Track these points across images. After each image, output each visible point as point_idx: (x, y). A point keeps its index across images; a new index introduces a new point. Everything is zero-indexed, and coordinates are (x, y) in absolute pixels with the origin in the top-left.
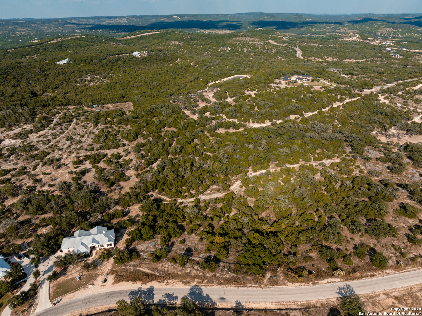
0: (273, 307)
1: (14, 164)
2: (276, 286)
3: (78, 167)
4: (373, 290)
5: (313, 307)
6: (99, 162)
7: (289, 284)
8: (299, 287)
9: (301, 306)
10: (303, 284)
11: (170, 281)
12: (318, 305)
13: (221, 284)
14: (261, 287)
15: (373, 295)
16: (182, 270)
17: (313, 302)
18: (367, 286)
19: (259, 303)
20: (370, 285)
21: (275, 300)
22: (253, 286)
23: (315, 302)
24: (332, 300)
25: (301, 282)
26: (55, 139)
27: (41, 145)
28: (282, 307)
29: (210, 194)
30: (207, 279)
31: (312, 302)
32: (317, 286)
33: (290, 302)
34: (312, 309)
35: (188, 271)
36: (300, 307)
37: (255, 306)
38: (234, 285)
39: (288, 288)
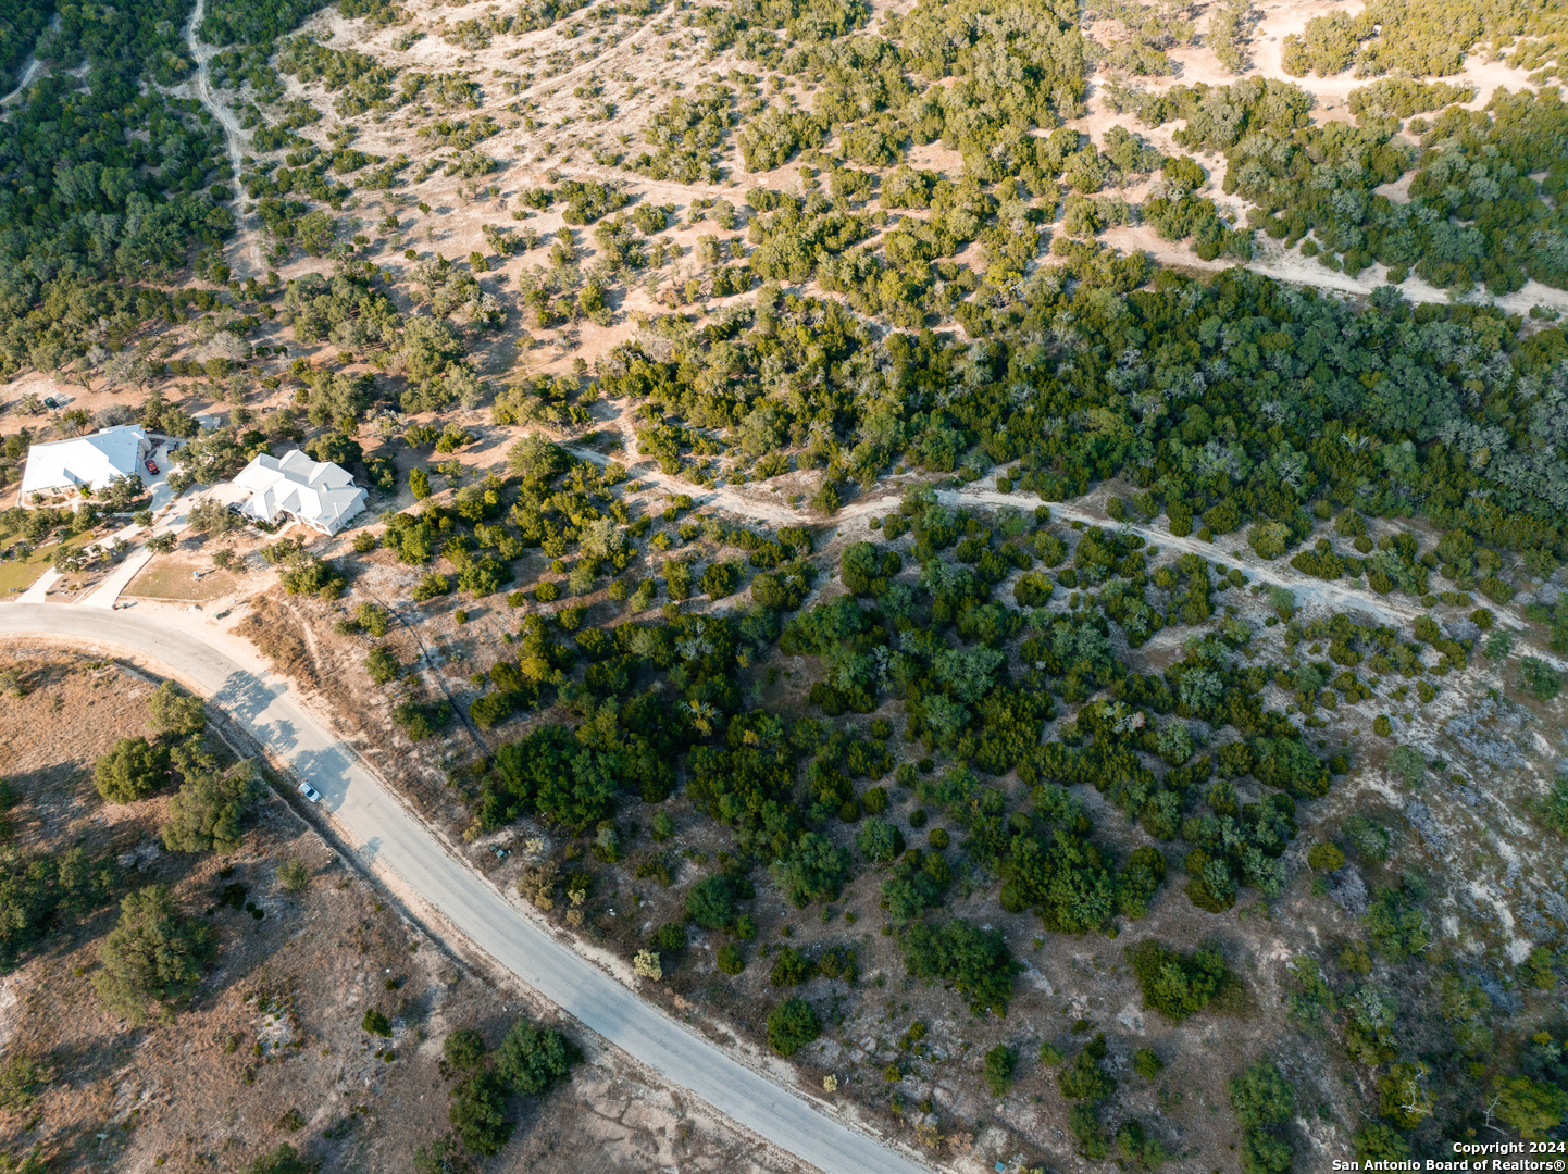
0: (418, 909)
1: (388, 140)
2: (479, 873)
3: (526, 216)
4: (661, 1066)
5: (484, 979)
6: (589, 221)
7: (514, 892)
8: (522, 916)
9: (468, 956)
10: (539, 917)
11: (318, 698)
12: (503, 985)
13: (393, 779)
14: (450, 850)
15: (646, 1074)
16: (368, 689)
17: (499, 971)
18: (664, 1045)
19: (401, 877)
20: (675, 1052)
21: (435, 900)
22: (440, 834)
23: (504, 973)
24: (543, 1002)
25: (542, 910)
26: (549, 75)
27: (499, 89)
28: (432, 924)
29: (762, 497)
30: (383, 747)
31: (498, 966)
32: (562, 948)
33: (458, 930)
34: (476, 981)
35: (373, 702)
36: (461, 956)
37: (388, 878)
38: (408, 803)
39: (499, 900)
